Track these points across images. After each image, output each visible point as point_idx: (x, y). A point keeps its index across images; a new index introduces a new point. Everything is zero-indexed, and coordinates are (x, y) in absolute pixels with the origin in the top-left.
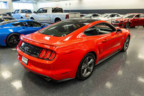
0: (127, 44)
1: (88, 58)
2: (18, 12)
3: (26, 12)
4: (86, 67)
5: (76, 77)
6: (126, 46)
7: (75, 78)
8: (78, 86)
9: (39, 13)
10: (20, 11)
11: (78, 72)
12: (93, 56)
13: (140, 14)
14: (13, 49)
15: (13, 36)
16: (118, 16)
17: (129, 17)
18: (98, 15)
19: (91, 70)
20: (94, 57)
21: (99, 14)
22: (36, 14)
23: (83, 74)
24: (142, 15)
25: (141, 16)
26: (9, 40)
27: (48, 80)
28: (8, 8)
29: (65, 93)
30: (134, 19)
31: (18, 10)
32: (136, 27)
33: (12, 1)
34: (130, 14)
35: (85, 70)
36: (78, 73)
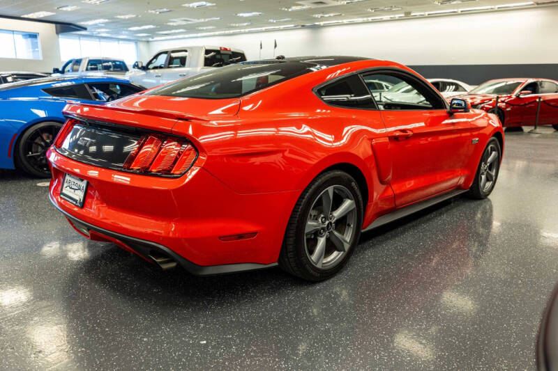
0: (490, 168)
1: (330, 189)
2: (75, 67)
3: (107, 68)
4: (323, 229)
5: (279, 261)
6: (488, 180)
7: (277, 264)
8: (290, 301)
9: (155, 68)
10: (84, 64)
11: (291, 241)
12: (353, 184)
13: (540, 80)
14: (39, 184)
15: (45, 136)
16: (457, 88)
17: (498, 91)
18: (381, 87)
19: (347, 247)
20: (358, 193)
21: (384, 84)
22: (143, 73)
23: (314, 258)
24: (547, 83)
25: (543, 89)
26: (29, 147)
27: (165, 267)
28: (41, 58)
29: (232, 322)
30: (518, 97)
31: (78, 62)
32: (526, 129)
33: (58, 33)
34: (502, 83)
35: (322, 242)
36: (290, 248)
